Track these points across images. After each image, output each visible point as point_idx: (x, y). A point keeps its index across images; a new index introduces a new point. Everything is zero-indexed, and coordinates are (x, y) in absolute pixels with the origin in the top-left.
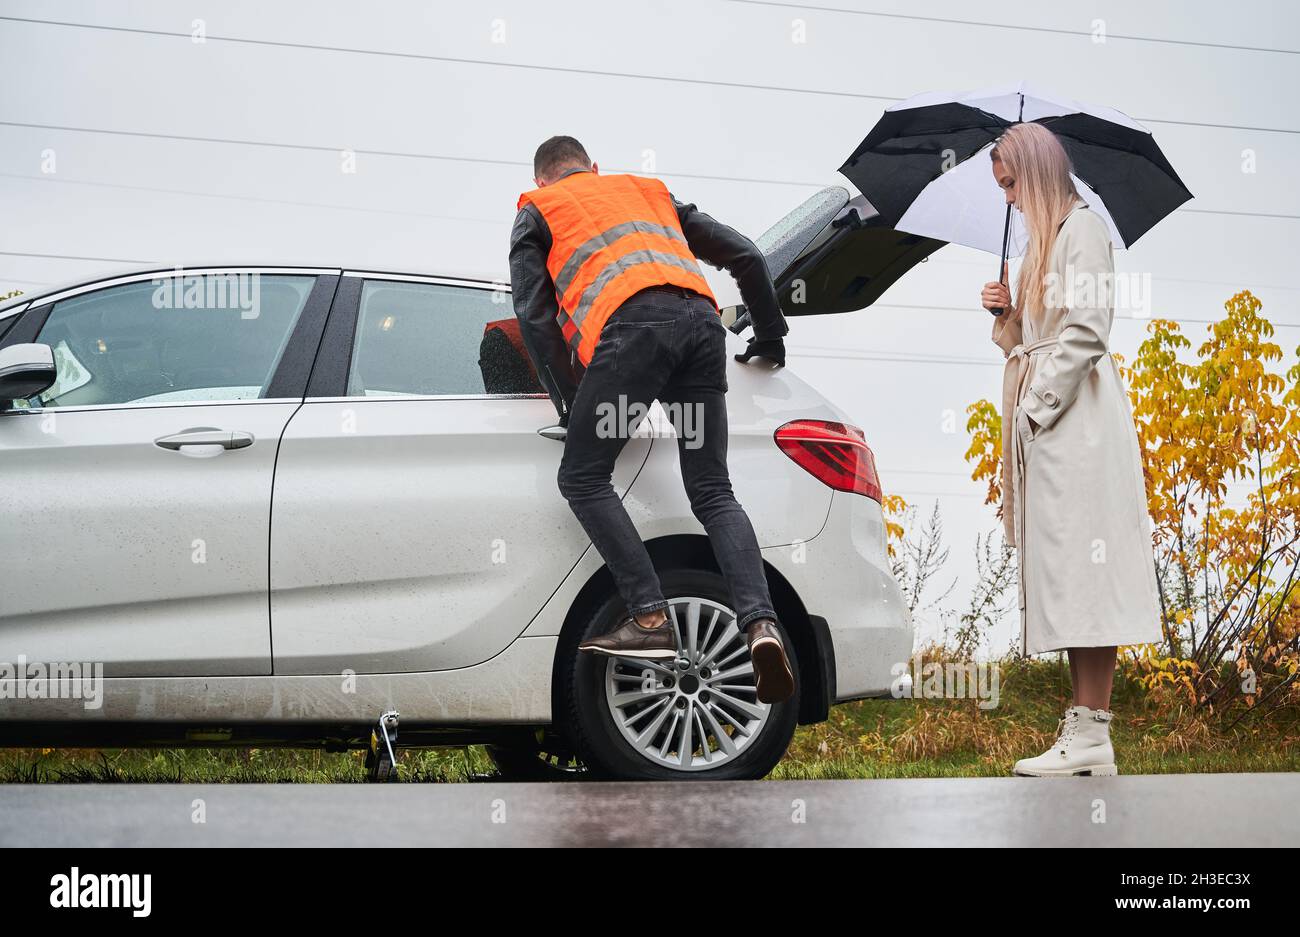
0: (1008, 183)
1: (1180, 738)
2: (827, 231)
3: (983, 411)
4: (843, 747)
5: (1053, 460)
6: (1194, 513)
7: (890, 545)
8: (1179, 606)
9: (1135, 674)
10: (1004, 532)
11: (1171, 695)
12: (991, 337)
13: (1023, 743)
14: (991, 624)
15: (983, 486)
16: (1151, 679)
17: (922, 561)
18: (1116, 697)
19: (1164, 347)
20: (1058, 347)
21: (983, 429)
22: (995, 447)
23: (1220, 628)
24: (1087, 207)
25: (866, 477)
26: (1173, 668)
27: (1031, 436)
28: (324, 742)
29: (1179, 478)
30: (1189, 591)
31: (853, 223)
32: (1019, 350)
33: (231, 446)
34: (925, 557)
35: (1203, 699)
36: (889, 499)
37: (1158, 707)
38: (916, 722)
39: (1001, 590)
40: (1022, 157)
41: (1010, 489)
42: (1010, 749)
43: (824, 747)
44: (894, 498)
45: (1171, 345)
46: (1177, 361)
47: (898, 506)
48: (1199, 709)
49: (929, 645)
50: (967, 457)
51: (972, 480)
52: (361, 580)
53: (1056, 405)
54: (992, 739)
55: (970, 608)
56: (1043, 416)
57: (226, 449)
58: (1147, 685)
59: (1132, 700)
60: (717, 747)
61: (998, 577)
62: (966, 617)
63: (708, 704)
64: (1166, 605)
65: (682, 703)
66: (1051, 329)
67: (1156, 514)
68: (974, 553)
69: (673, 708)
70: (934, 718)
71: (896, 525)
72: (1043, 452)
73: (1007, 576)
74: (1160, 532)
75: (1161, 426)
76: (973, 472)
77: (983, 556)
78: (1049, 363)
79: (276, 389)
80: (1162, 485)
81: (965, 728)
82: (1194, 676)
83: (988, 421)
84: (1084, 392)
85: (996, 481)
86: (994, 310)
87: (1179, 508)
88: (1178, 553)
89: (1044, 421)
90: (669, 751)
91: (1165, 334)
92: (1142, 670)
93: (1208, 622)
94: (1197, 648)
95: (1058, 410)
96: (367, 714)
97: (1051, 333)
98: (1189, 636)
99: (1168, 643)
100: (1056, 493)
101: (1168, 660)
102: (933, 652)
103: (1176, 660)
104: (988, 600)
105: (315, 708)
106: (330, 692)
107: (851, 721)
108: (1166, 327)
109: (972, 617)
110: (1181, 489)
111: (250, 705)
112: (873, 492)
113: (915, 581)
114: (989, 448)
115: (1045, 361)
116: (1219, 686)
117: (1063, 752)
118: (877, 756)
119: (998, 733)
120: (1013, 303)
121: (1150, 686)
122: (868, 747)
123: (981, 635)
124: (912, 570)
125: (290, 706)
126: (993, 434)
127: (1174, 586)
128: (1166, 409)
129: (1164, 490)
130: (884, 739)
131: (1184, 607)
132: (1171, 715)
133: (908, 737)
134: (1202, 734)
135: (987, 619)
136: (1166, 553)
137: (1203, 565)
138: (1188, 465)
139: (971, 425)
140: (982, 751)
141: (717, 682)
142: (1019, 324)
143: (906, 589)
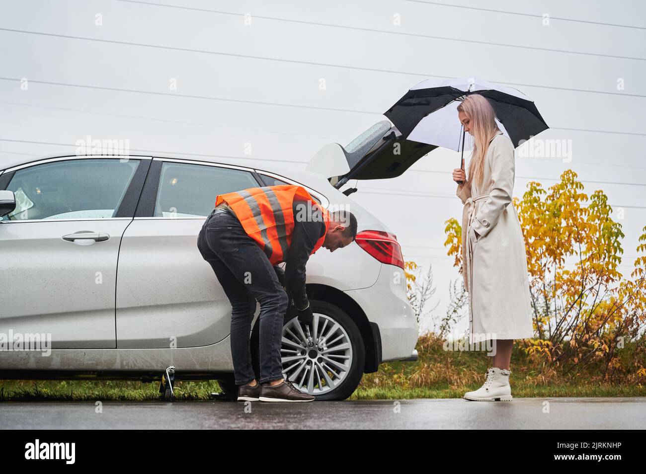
0: (466, 122)
1: (543, 378)
2: (381, 142)
3: (452, 223)
4: (386, 380)
5: (486, 251)
6: (550, 271)
7: (409, 285)
8: (544, 315)
9: (523, 346)
10: (463, 280)
11: (539, 357)
12: (456, 194)
13: (470, 379)
14: (456, 323)
15: (453, 258)
16: (530, 349)
17: (424, 293)
18: (514, 357)
19: (535, 194)
20: (489, 199)
21: (452, 231)
22: (458, 240)
23: (562, 326)
24: (502, 134)
25: (397, 258)
26: (541, 345)
27: (476, 240)
28: (141, 378)
29: (543, 256)
30: (548, 308)
31: (393, 138)
32: (470, 200)
33: (99, 240)
34: (425, 291)
35: (554, 359)
36: (409, 263)
37: (533, 363)
38: (420, 368)
39: (461, 307)
40: (474, 110)
41: (465, 261)
42: (464, 382)
43: (377, 381)
44: (411, 263)
45: (538, 193)
46: (541, 201)
47: (413, 267)
48: (552, 364)
49: (427, 332)
50: (445, 245)
51: (447, 255)
52: (159, 304)
53: (488, 226)
54: (456, 377)
55: (446, 315)
56: (482, 231)
57: (96, 241)
58: (528, 352)
59: (521, 359)
60: (326, 384)
61: (459, 301)
62: (444, 319)
63: (322, 364)
64: (537, 314)
65: (309, 363)
66: (486, 190)
67: (533, 273)
68: (448, 289)
69: (305, 365)
70: (429, 367)
71: (412, 275)
72: (482, 248)
73: (464, 301)
74: (535, 280)
75: (534, 231)
76: (448, 252)
77: (452, 290)
78: (485, 206)
79: (120, 213)
80: (535, 258)
81: (443, 372)
82: (550, 348)
83: (455, 228)
84: (501, 220)
85: (459, 257)
86: (458, 182)
87: (543, 269)
88: (543, 290)
89: (482, 233)
90: (303, 385)
91: (535, 188)
92: (526, 345)
93: (557, 323)
94: (552, 335)
95: (489, 228)
96: (161, 367)
97: (486, 192)
98: (548, 329)
99: (538, 332)
100: (487, 267)
101: (538, 341)
102: (429, 335)
103: (542, 341)
104: (455, 311)
105: (137, 364)
106: (143, 356)
107: (390, 367)
108: (535, 185)
109: (447, 319)
110: (544, 260)
111: (105, 362)
112: (400, 264)
113: (420, 302)
114: (455, 240)
115: (483, 205)
116: (562, 353)
117: (487, 389)
118: (401, 384)
119: (459, 374)
120: (467, 178)
121: (530, 352)
122: (398, 380)
123: (451, 329)
124: (419, 297)
125: (125, 363)
126: (457, 234)
127: (541, 306)
128: (536, 223)
129: (536, 261)
130: (405, 377)
131: (546, 315)
132: (539, 366)
133: (416, 376)
134: (554, 376)
135: (454, 320)
136: (538, 290)
137: (554, 297)
138: (547, 249)
139: (447, 229)
140: (451, 383)
141: (326, 353)
142: (470, 188)
143: (416, 305)
